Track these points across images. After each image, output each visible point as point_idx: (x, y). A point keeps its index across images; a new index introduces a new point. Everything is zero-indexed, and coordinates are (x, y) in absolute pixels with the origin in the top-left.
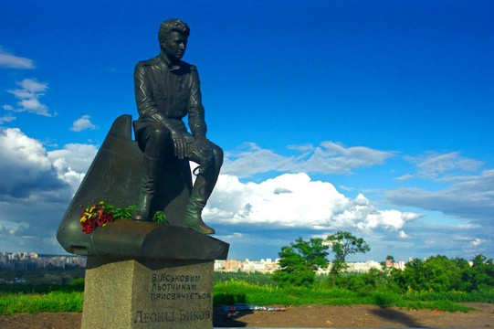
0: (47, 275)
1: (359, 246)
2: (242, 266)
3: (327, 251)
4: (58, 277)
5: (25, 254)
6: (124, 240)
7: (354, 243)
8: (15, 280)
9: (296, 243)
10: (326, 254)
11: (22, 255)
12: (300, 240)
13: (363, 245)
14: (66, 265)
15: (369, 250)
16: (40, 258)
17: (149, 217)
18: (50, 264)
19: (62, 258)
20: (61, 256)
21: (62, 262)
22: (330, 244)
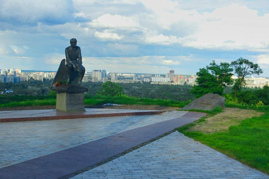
0: (30, 87)
1: (255, 69)
2: (188, 80)
3: (232, 73)
4: (39, 89)
5: (11, 70)
6: (64, 89)
7: (252, 67)
8: (5, 91)
9: (210, 66)
10: (231, 75)
11: (9, 70)
12: (214, 64)
13: (258, 69)
14: (44, 79)
15: (262, 72)
16: (23, 74)
17: (70, 83)
18: (32, 78)
19: (41, 73)
20: (40, 71)
21: (41, 76)
22: (233, 67)
